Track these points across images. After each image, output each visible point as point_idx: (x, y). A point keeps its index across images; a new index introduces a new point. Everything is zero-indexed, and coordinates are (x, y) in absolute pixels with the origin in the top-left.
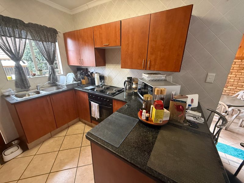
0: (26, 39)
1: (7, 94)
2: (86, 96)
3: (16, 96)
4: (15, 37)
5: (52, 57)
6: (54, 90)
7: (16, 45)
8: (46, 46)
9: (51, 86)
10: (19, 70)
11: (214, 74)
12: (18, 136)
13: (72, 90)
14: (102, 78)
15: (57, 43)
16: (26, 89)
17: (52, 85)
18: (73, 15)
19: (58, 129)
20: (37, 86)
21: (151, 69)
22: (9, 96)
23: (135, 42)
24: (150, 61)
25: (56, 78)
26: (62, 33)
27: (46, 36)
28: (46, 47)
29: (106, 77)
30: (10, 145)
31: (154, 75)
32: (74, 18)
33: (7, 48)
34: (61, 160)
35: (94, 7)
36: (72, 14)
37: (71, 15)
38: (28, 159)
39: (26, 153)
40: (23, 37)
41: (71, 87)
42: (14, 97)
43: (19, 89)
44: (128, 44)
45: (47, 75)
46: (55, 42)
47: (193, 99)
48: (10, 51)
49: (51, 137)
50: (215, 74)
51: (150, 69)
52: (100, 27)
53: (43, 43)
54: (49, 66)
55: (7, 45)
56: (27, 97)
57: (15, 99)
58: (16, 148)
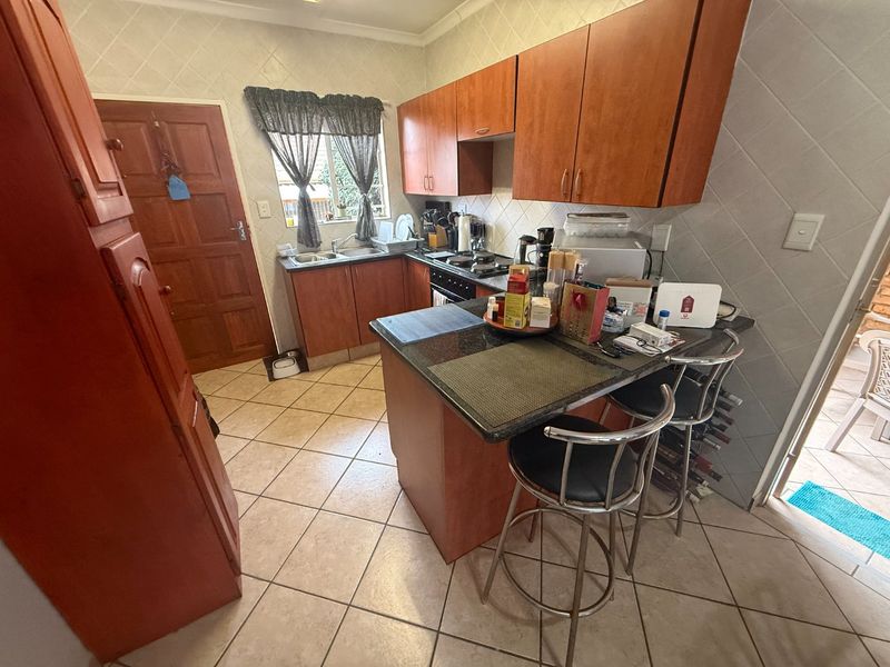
0: (319, 134)
1: (284, 253)
2: (425, 276)
3: (297, 260)
4: (302, 134)
5: (366, 174)
6: (365, 254)
7: (302, 151)
8: (355, 146)
9: (362, 247)
10: (305, 205)
11: (820, 218)
12: (296, 345)
13: (399, 258)
14: (479, 229)
15: (381, 136)
16: (314, 249)
17: (363, 243)
18: (427, 46)
19: (364, 348)
20: (333, 243)
21: (585, 199)
22: (286, 258)
23: (547, 118)
24: (581, 174)
25: (373, 226)
26: (395, 105)
27: (358, 122)
28: (356, 150)
29: (491, 228)
30: (284, 356)
31: (595, 220)
32: (427, 55)
33: (289, 159)
34: (354, 402)
35: (473, 16)
36: (424, 44)
37: (422, 48)
38: (306, 385)
39: (305, 375)
40: (315, 130)
41: (398, 251)
42: (293, 260)
43: (303, 247)
44: (531, 124)
45: (355, 219)
46: (375, 133)
47: (693, 300)
48: (293, 166)
49: (349, 361)
50: (823, 217)
51: (580, 200)
52: (471, 78)
53: (350, 139)
54: (358, 195)
55: (289, 152)
56: (312, 263)
57: (294, 264)
58: (290, 362)
